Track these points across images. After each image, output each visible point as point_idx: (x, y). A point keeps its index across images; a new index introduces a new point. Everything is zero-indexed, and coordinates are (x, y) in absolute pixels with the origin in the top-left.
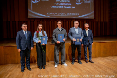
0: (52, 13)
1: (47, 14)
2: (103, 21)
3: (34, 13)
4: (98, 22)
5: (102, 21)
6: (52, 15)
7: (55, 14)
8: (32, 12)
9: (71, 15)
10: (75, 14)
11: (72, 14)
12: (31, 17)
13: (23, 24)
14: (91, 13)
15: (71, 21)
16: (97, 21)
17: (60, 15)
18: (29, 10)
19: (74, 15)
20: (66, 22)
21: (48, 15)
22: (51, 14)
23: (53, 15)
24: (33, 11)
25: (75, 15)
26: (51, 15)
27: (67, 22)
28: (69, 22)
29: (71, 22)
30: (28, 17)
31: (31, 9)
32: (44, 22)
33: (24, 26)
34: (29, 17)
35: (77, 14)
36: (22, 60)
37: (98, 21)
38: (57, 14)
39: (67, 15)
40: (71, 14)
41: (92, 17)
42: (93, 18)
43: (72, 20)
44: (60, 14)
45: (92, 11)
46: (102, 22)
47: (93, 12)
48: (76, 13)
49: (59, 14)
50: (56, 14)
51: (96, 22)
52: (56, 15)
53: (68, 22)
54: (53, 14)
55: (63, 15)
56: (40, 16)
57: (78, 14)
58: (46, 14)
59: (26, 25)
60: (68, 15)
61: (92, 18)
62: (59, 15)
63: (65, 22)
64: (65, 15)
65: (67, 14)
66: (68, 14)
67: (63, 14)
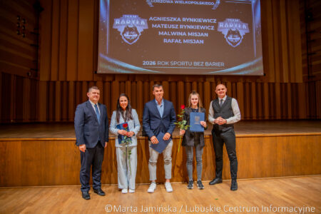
0: (156, 63)
1: (145, 63)
2: (287, 82)
3: (112, 61)
4: (274, 84)
5: (286, 80)
6: (156, 65)
7: (163, 63)
8: (107, 58)
9: (205, 66)
10: (215, 64)
11: (207, 64)
12: (104, 72)
13: (91, 87)
14: (255, 61)
15: (205, 81)
16: (272, 80)
17: (176, 66)
18: (101, 55)
19: (210, 66)
20: (191, 83)
22: (154, 63)
23: (159, 66)
24: (112, 56)
25: (214, 67)
26: (153, 66)
27: (195, 84)
28: (200, 84)
29: (203, 83)
31: (105, 54)
32: (136, 82)
33: (94, 93)
34: (99, 71)
35: (218, 64)
36: (84, 171)
37: (274, 81)
38: (169, 63)
39: (193, 66)
40: (204, 64)
41: (259, 70)
42: (262, 74)
43: (207, 79)
44: (177, 63)
45: (258, 57)
46: (286, 84)
47: (261, 59)
48: (217, 61)
49: (174, 63)
50: (167, 63)
51: (269, 84)
52: (167, 66)
53: (198, 83)
54: (160, 63)
55: (183, 66)
56: (127, 69)
57: (223, 64)
58: (140, 65)
59: (98, 91)
60: (197, 66)
61: (259, 74)
62: (173, 66)
63: (188, 84)
64: (188, 66)
65: (193, 64)
66: (197, 64)
67: (183, 63)
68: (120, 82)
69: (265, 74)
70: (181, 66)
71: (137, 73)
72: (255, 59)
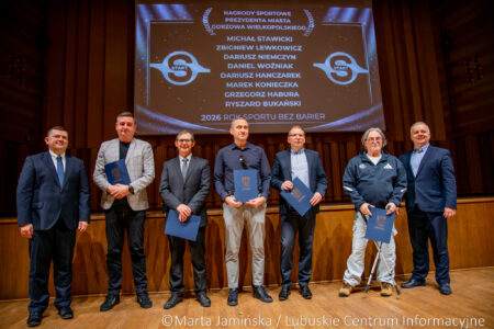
1: (205, 118)
3: (154, 116)
8: (148, 112)
10: (310, 116)
11: (299, 116)
14: (372, 110)
18: (138, 108)
19: (304, 120)
22: (218, 117)
23: (226, 121)
24: (153, 108)
25: (310, 120)
40: (294, 117)
45: (375, 103)
47: (380, 106)
48: (313, 113)
54: (226, 117)
57: (323, 116)
58: (198, 121)
69: (387, 129)
72: (371, 107)
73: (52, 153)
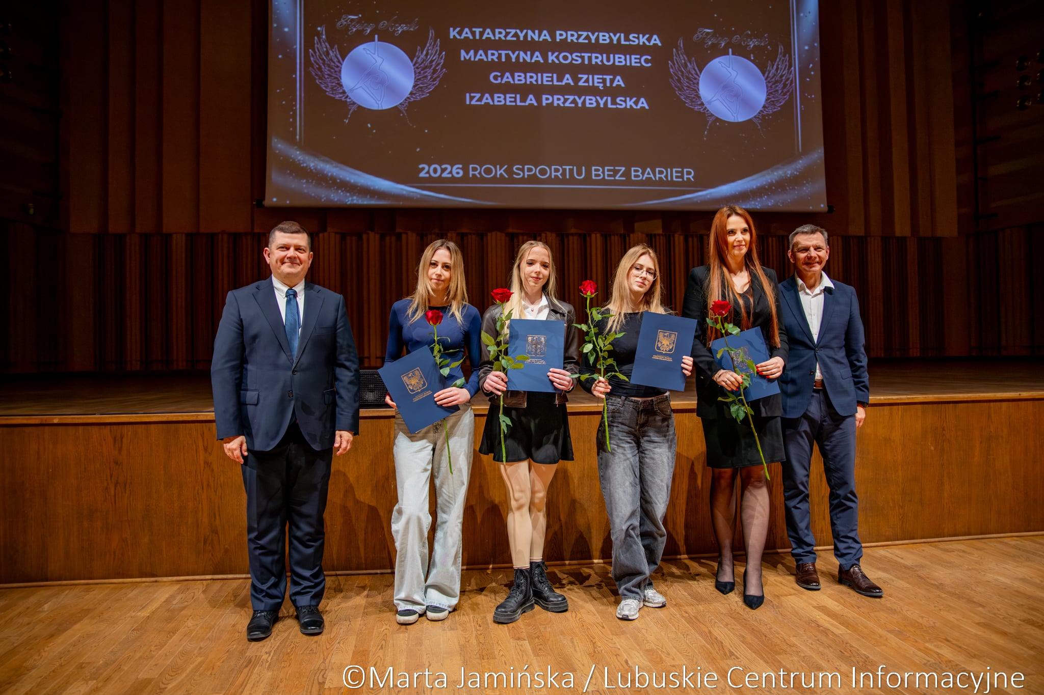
0: (465, 169)
1: (426, 170)
2: (907, 232)
3: (313, 163)
4: (862, 241)
5: (902, 228)
6: (465, 178)
7: (488, 171)
8: (298, 155)
9: (629, 181)
10: (660, 174)
11: (637, 173)
12: (289, 202)
14: (801, 164)
15: (630, 229)
16: (856, 229)
17: (533, 179)
18: (277, 145)
19: (649, 181)
20: (584, 238)
21: (430, 179)
22: (457, 171)
23: (475, 179)
24: (312, 147)
25: (660, 182)
26: (453, 180)
27: (596, 240)
30: (267, 203)
31: (290, 139)
32: (399, 237)
34: (272, 200)
35: (673, 174)
37: (862, 233)
38: (509, 171)
39: (588, 180)
40: (627, 174)
41: (811, 195)
42: (823, 206)
43: (637, 225)
44: (536, 171)
45: (806, 151)
46: (903, 240)
47: (818, 155)
48: (668, 165)
49: (523, 171)
50: (500, 172)
52: (502, 180)
53: (606, 237)
54: (476, 170)
55: (556, 180)
56: (364, 191)
57: (689, 175)
58: (411, 179)
60: (603, 182)
61: (811, 208)
62: (523, 181)
63: (574, 241)
64: (573, 180)
65: (589, 172)
66: (599, 172)
67: (554, 171)
68: (343, 237)
69: (830, 208)
70: (549, 181)
71: (401, 204)
72: (799, 156)
73: (276, 283)
